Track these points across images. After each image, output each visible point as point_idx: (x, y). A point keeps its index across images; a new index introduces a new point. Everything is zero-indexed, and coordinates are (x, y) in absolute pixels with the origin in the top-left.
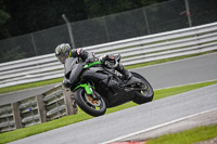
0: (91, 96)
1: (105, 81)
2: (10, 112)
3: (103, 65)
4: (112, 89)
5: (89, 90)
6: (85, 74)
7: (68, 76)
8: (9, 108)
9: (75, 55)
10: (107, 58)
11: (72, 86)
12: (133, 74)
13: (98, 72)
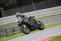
1: (30, 24)
2: (17, 29)
3: (29, 19)
4: (32, 26)
5: (25, 26)
6: (24, 22)
7: (19, 22)
8: (17, 28)
9: (21, 16)
10: (30, 17)
11: (20, 25)
12: (38, 21)
13: (27, 21)
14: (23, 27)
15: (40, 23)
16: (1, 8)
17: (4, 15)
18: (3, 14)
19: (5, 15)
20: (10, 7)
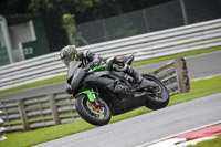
0: (94, 103)
1: (110, 86)
4: (119, 95)
9: (81, 57)
10: (115, 61)
11: (74, 92)
12: (144, 76)
13: (103, 76)
14: (87, 98)
15: (152, 83)
16: (65, 16)
17: (76, 40)
18: (71, 36)
19: (79, 40)
20: (96, 10)
